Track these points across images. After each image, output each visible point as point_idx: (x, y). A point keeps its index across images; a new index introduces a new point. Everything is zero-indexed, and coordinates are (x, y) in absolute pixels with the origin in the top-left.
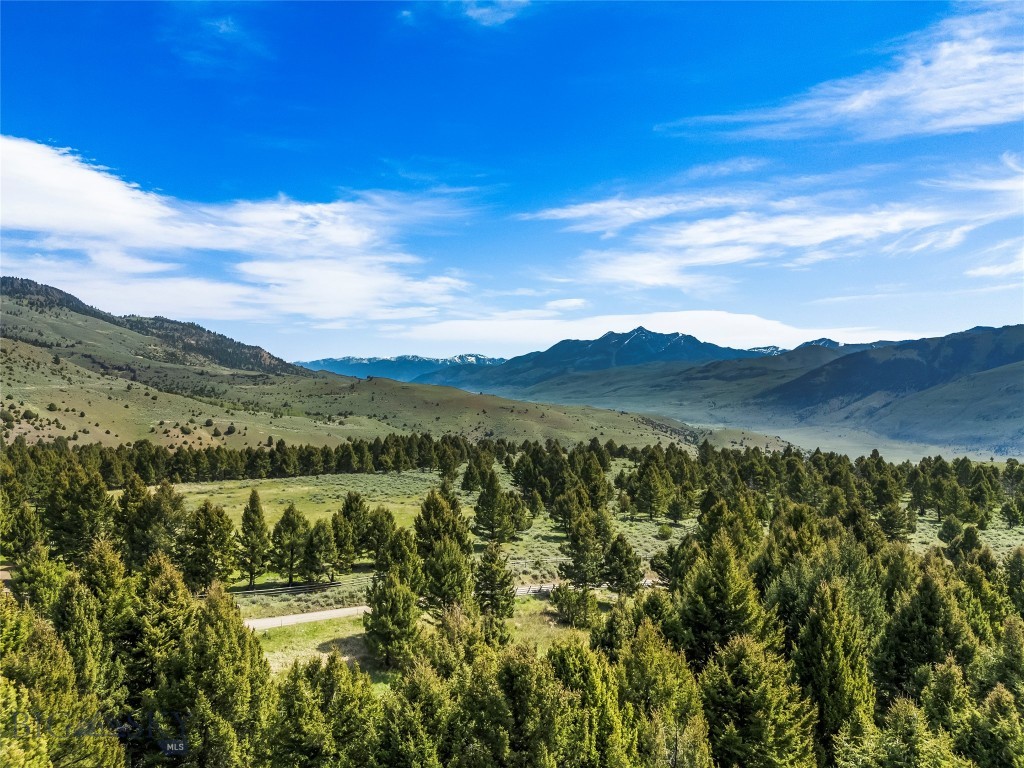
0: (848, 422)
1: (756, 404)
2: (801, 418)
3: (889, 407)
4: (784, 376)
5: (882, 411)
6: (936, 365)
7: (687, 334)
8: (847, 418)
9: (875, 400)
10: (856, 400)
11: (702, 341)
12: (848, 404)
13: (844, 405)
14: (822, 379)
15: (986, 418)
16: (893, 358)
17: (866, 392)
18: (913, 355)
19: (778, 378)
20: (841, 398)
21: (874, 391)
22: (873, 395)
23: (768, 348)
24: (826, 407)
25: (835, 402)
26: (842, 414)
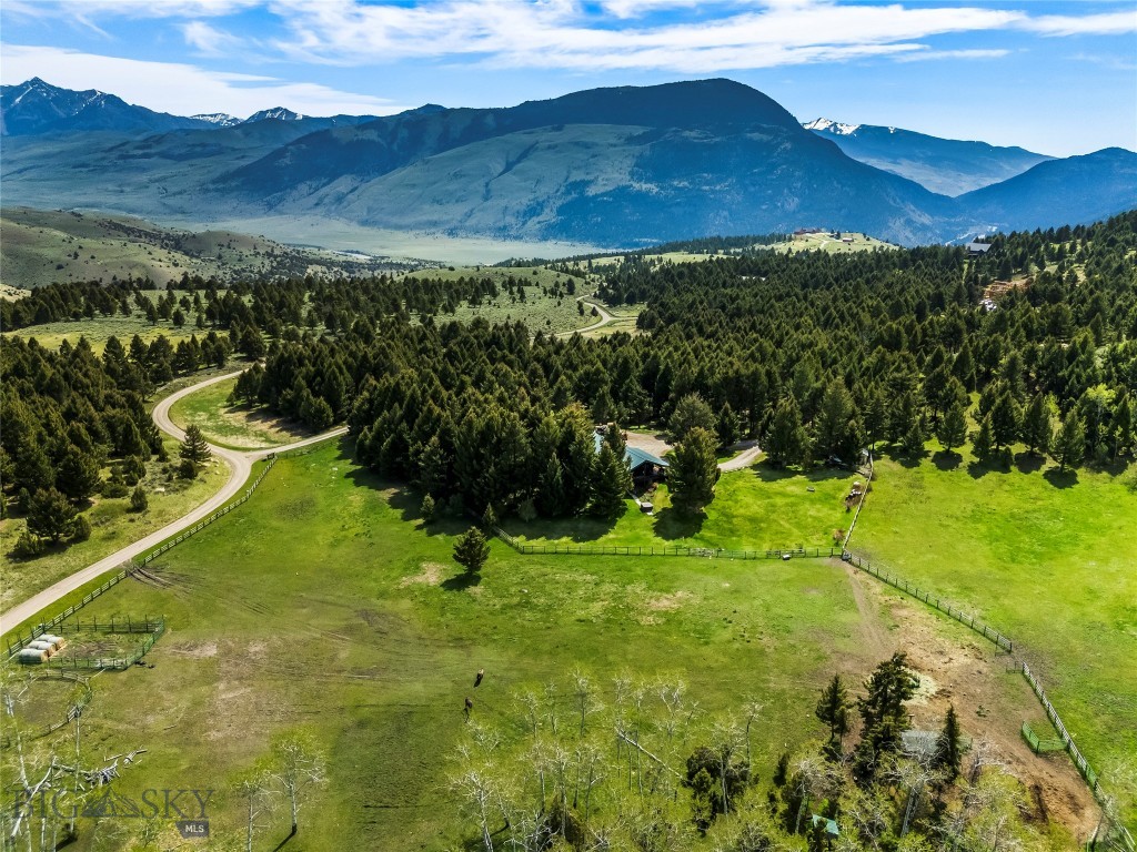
0: (320, 209)
1: (217, 190)
2: (270, 207)
3: (356, 192)
4: (243, 157)
5: (350, 196)
6: (395, 147)
7: (108, 92)
8: (317, 204)
9: (343, 184)
10: (324, 185)
11: (130, 104)
12: (317, 189)
13: (312, 190)
14: (287, 161)
15: (439, 202)
16: (355, 139)
17: (333, 177)
18: (372, 135)
19: (238, 159)
20: (308, 183)
21: (341, 175)
22: (340, 179)
23: (215, 115)
24: (295, 193)
25: (304, 188)
26: (313, 200)
